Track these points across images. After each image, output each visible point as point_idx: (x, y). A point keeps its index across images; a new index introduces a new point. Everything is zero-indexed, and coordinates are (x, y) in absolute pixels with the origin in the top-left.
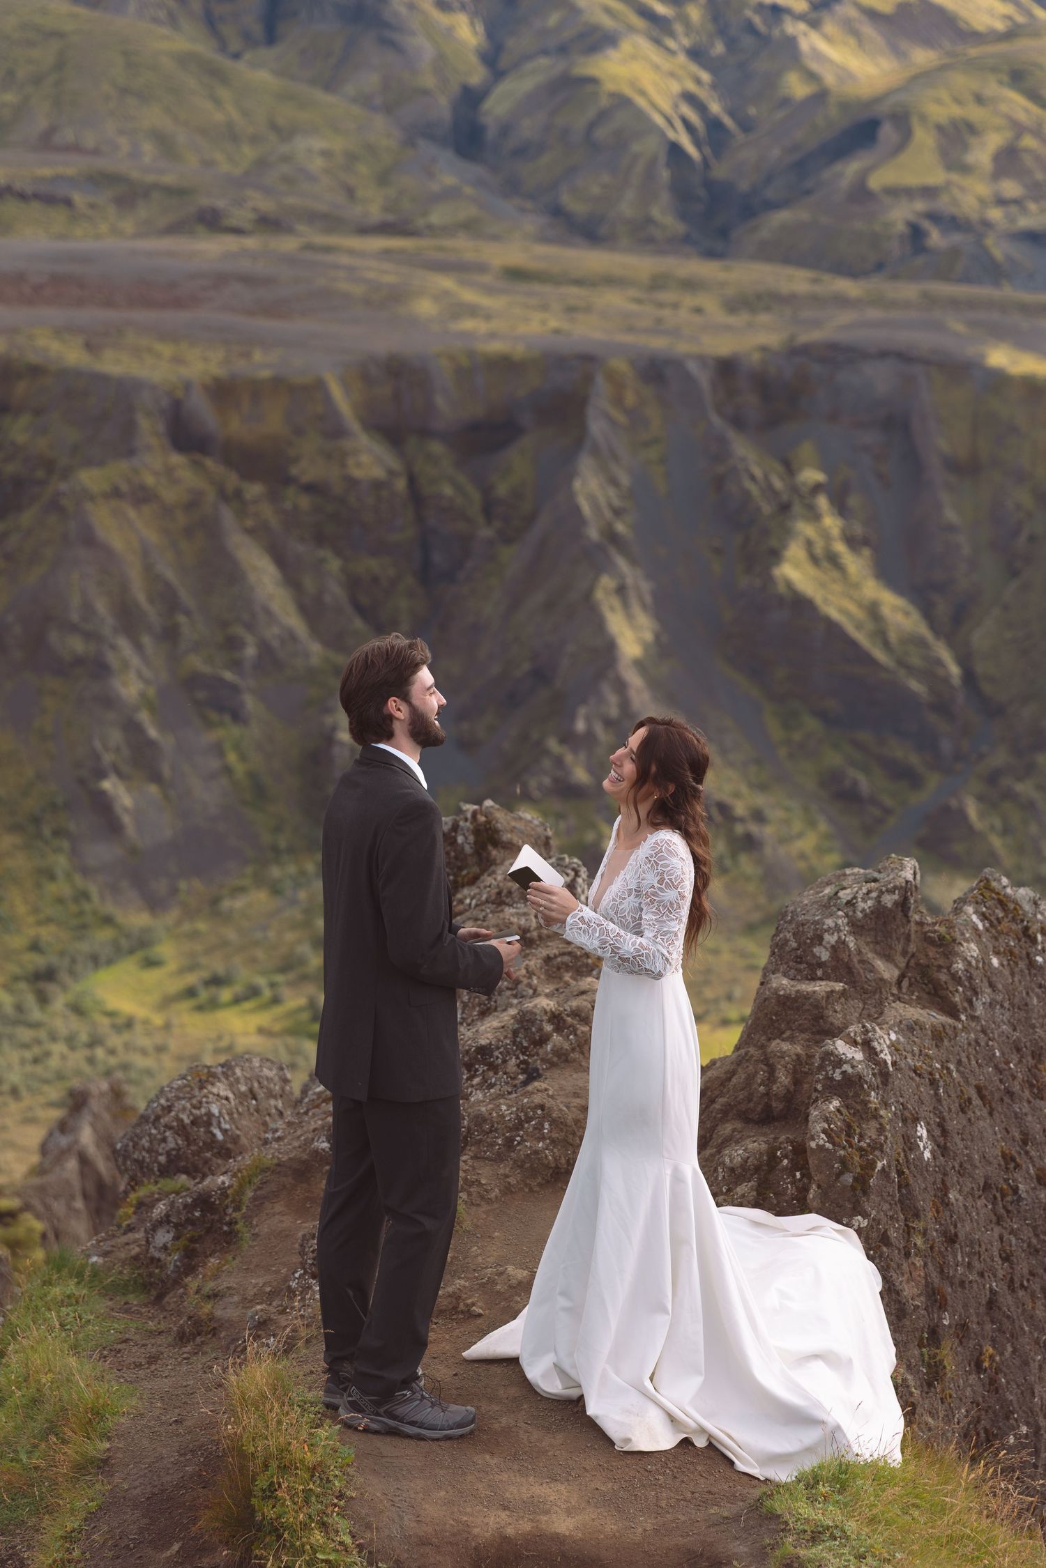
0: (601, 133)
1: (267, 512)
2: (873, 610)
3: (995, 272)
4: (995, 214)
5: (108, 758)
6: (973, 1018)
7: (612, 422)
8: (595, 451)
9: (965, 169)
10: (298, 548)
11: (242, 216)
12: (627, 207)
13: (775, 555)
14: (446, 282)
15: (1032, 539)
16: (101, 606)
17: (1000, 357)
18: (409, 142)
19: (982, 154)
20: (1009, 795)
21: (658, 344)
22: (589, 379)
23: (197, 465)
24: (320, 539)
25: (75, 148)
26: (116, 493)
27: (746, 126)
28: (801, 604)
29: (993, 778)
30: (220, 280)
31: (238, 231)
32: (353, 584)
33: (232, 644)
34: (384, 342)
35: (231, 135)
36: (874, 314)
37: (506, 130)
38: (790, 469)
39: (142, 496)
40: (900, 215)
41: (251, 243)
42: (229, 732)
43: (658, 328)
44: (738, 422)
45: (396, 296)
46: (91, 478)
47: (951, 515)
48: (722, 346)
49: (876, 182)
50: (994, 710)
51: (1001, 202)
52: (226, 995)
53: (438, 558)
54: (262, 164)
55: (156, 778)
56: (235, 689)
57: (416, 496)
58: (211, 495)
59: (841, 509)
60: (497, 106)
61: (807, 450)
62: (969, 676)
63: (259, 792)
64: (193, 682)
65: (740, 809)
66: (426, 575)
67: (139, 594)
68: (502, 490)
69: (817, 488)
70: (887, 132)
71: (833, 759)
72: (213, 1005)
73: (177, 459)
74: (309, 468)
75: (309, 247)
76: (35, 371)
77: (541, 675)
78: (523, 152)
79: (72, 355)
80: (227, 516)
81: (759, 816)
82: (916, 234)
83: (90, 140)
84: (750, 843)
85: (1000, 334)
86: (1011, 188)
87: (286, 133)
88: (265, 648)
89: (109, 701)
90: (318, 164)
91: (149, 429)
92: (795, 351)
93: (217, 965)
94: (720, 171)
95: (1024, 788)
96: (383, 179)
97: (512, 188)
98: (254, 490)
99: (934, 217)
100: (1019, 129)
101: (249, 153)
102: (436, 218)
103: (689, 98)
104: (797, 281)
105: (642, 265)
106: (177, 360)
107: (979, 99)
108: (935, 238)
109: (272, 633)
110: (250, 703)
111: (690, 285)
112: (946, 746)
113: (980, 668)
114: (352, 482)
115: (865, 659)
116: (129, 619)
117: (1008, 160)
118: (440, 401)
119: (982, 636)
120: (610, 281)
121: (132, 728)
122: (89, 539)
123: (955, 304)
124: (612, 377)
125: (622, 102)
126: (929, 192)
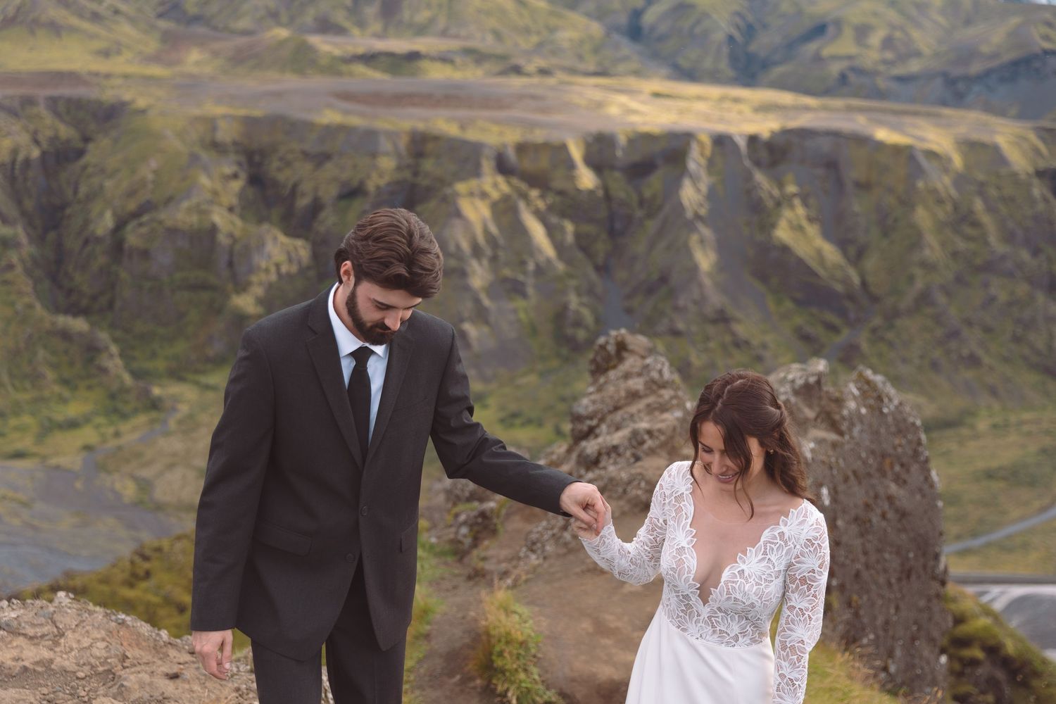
0: (698, 30)
1: (541, 205)
2: (819, 252)
3: (880, 95)
4: (882, 68)
5: (466, 314)
6: (852, 437)
7: (699, 164)
8: (691, 177)
9: (868, 47)
10: (554, 220)
11: (531, 68)
12: (708, 63)
13: (773, 226)
14: (623, 99)
15: (896, 220)
16: (465, 246)
17: (883, 134)
18: (608, 35)
19: (875, 39)
20: (882, 339)
21: (720, 128)
22: (688, 144)
23: (509, 183)
24: (563, 215)
25: (457, 37)
26: (471, 194)
27: (765, 26)
28: (785, 249)
29: (874, 331)
30: (521, 97)
31: (528, 75)
32: (578, 236)
33: (523, 263)
34: (595, 125)
35: (527, 31)
36: (823, 115)
37: (653, 28)
38: (781, 185)
39: (484, 195)
40: (835, 68)
41: (536, 80)
42: (520, 303)
43: (721, 120)
44: (758, 164)
45: (600, 105)
46: (461, 187)
47: (857, 208)
48: (751, 128)
49: (826, 52)
50: (875, 299)
51: (885, 62)
52: (518, 421)
53: (618, 225)
54: (540, 45)
55: (487, 322)
56: (523, 284)
57: (608, 197)
58: (515, 196)
59: (805, 204)
60: (649, 17)
61: (789, 177)
62: (864, 284)
63: (534, 331)
64: (505, 280)
65: (755, 342)
66: (612, 233)
67: (481, 239)
68: (647, 193)
69: (795, 195)
70: (831, 30)
71: (799, 320)
72: (512, 426)
73: (500, 179)
74: (558, 183)
75: (562, 83)
76: (436, 138)
77: (664, 279)
78: (661, 39)
79: (452, 130)
80: (522, 205)
81: (764, 346)
82: (843, 78)
83: (463, 32)
84: (759, 359)
85: (881, 123)
86: (889, 55)
87: (552, 30)
88: (538, 266)
89: (467, 288)
90: (566, 45)
91: (487, 166)
92: (786, 132)
93: (513, 407)
94: (753, 48)
95: (890, 335)
96: (596, 50)
97: (655, 56)
98: (534, 193)
99: (854, 69)
100: (893, 27)
101: (535, 39)
102: (621, 68)
103: (738, 14)
104: (786, 98)
105: (715, 91)
106: (501, 134)
107: (875, 14)
108: (852, 78)
109: (541, 259)
110: (530, 291)
111: (737, 100)
112: (852, 315)
113: (870, 279)
114: (578, 190)
115: (814, 274)
116: (477, 251)
117: (888, 43)
118: (619, 153)
119: (871, 263)
120: (699, 98)
121: (477, 301)
122: (458, 214)
123: (861, 110)
124: (701, 144)
125: (706, 15)
126: (850, 58)
